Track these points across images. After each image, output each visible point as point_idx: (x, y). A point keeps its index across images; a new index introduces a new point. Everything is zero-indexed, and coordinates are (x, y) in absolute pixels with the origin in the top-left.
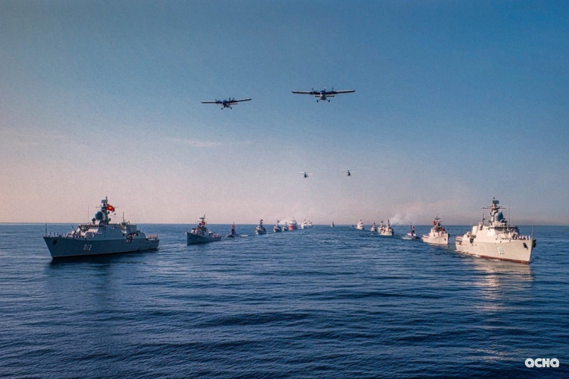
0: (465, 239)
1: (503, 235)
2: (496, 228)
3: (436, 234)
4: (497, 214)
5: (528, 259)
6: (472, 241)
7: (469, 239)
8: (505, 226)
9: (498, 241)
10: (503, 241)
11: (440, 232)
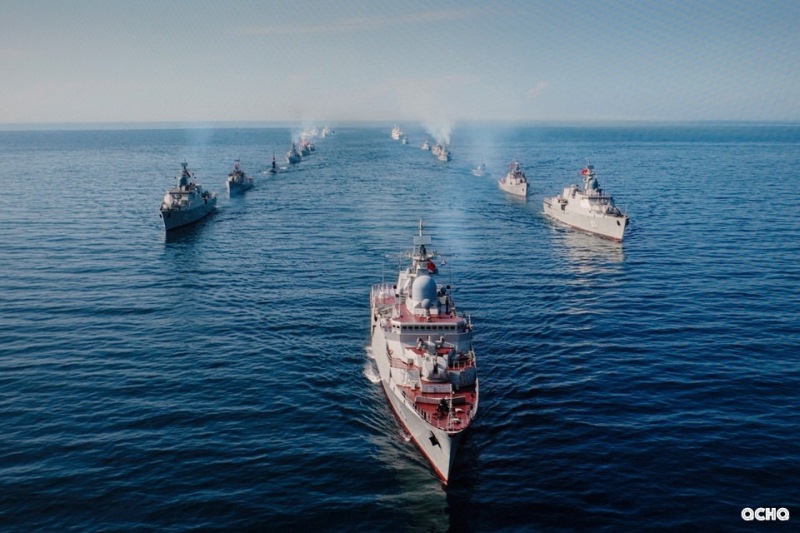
0: (555, 202)
1: (597, 208)
2: (592, 199)
3: (514, 181)
4: (591, 182)
5: (620, 237)
6: (563, 207)
7: (560, 205)
8: (600, 195)
9: (592, 215)
10: (597, 216)
11: (519, 180)
